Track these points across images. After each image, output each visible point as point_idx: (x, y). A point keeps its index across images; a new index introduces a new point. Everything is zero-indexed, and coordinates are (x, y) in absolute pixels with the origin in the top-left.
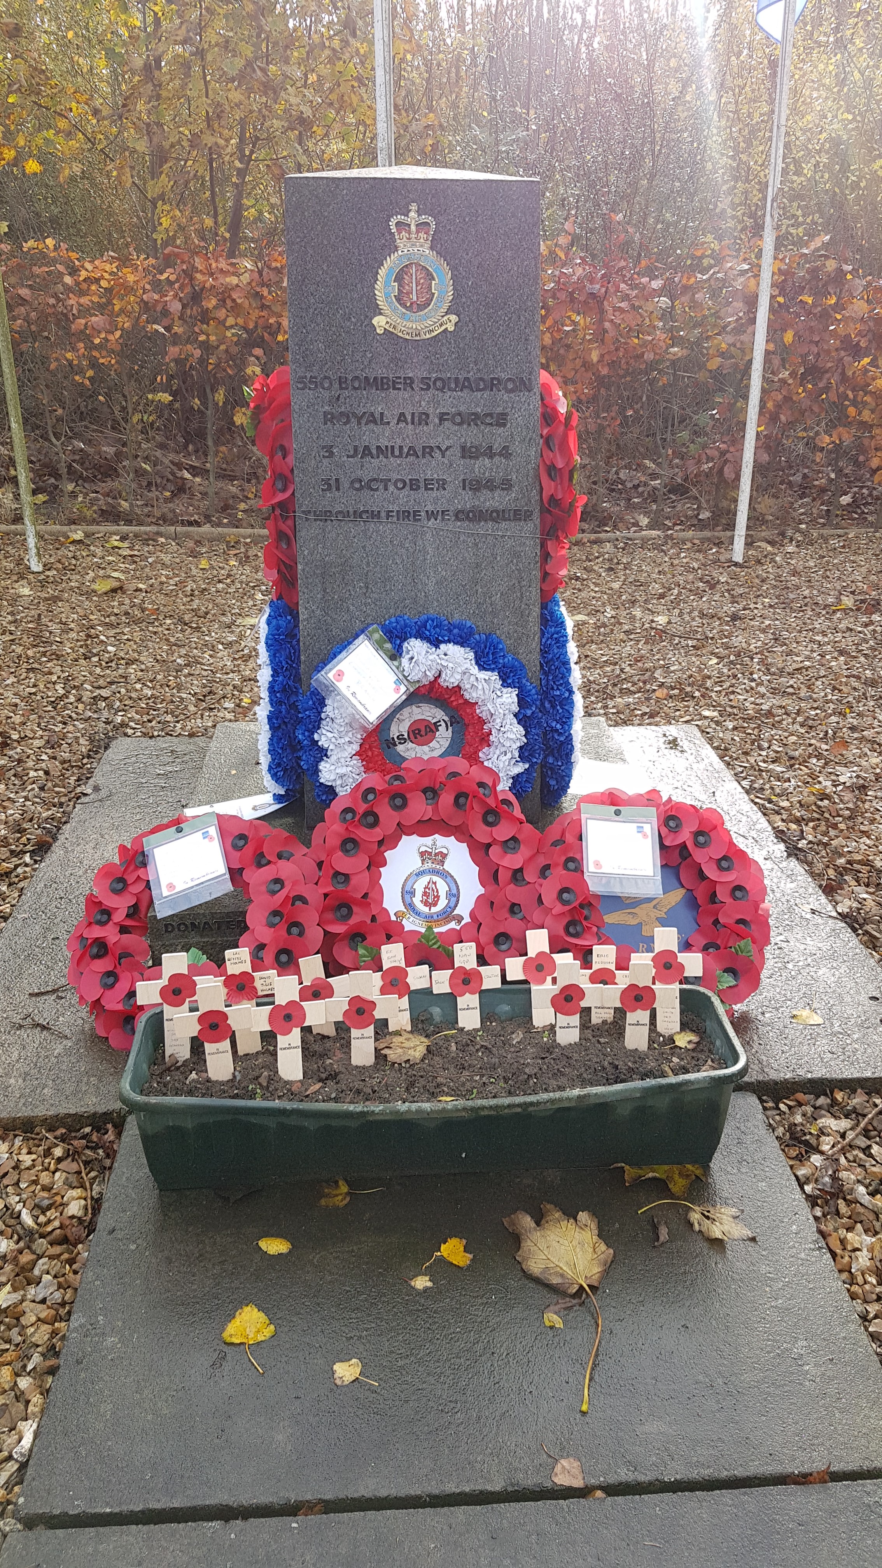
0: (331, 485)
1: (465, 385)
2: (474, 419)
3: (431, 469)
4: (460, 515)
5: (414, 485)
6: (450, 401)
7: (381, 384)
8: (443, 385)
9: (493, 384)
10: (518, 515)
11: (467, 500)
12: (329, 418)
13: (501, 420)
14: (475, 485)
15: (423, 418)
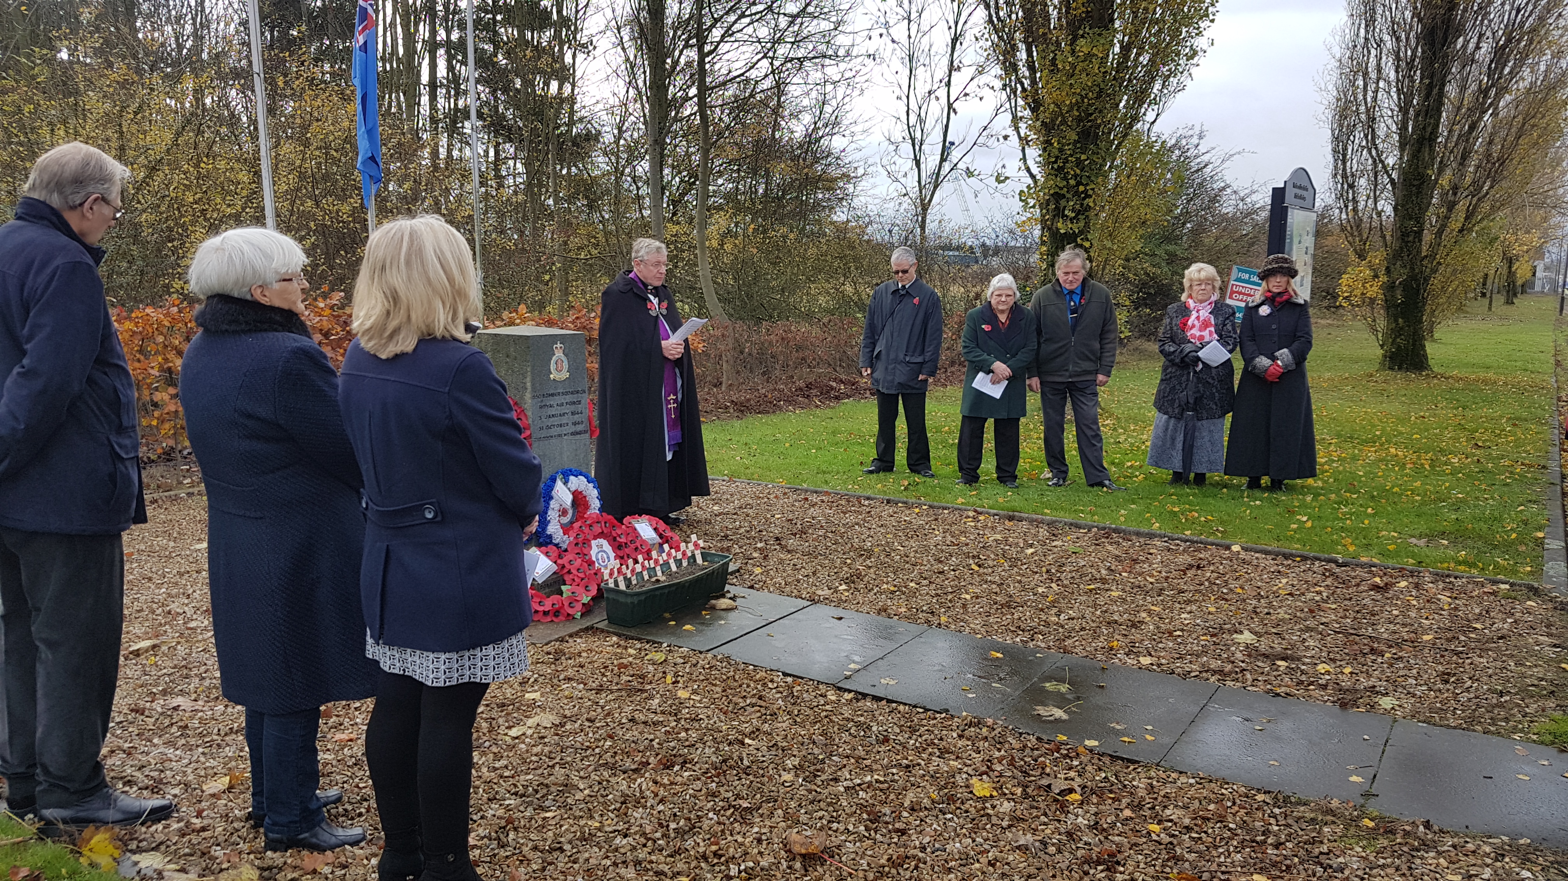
0: (541, 428)
1: (572, 393)
2: (574, 403)
3: (564, 420)
4: (573, 434)
5: (561, 425)
6: (569, 398)
7: (552, 395)
8: (567, 393)
9: (578, 392)
10: (585, 432)
11: (573, 429)
12: (541, 407)
13: (579, 402)
14: (575, 424)
15: (562, 404)
